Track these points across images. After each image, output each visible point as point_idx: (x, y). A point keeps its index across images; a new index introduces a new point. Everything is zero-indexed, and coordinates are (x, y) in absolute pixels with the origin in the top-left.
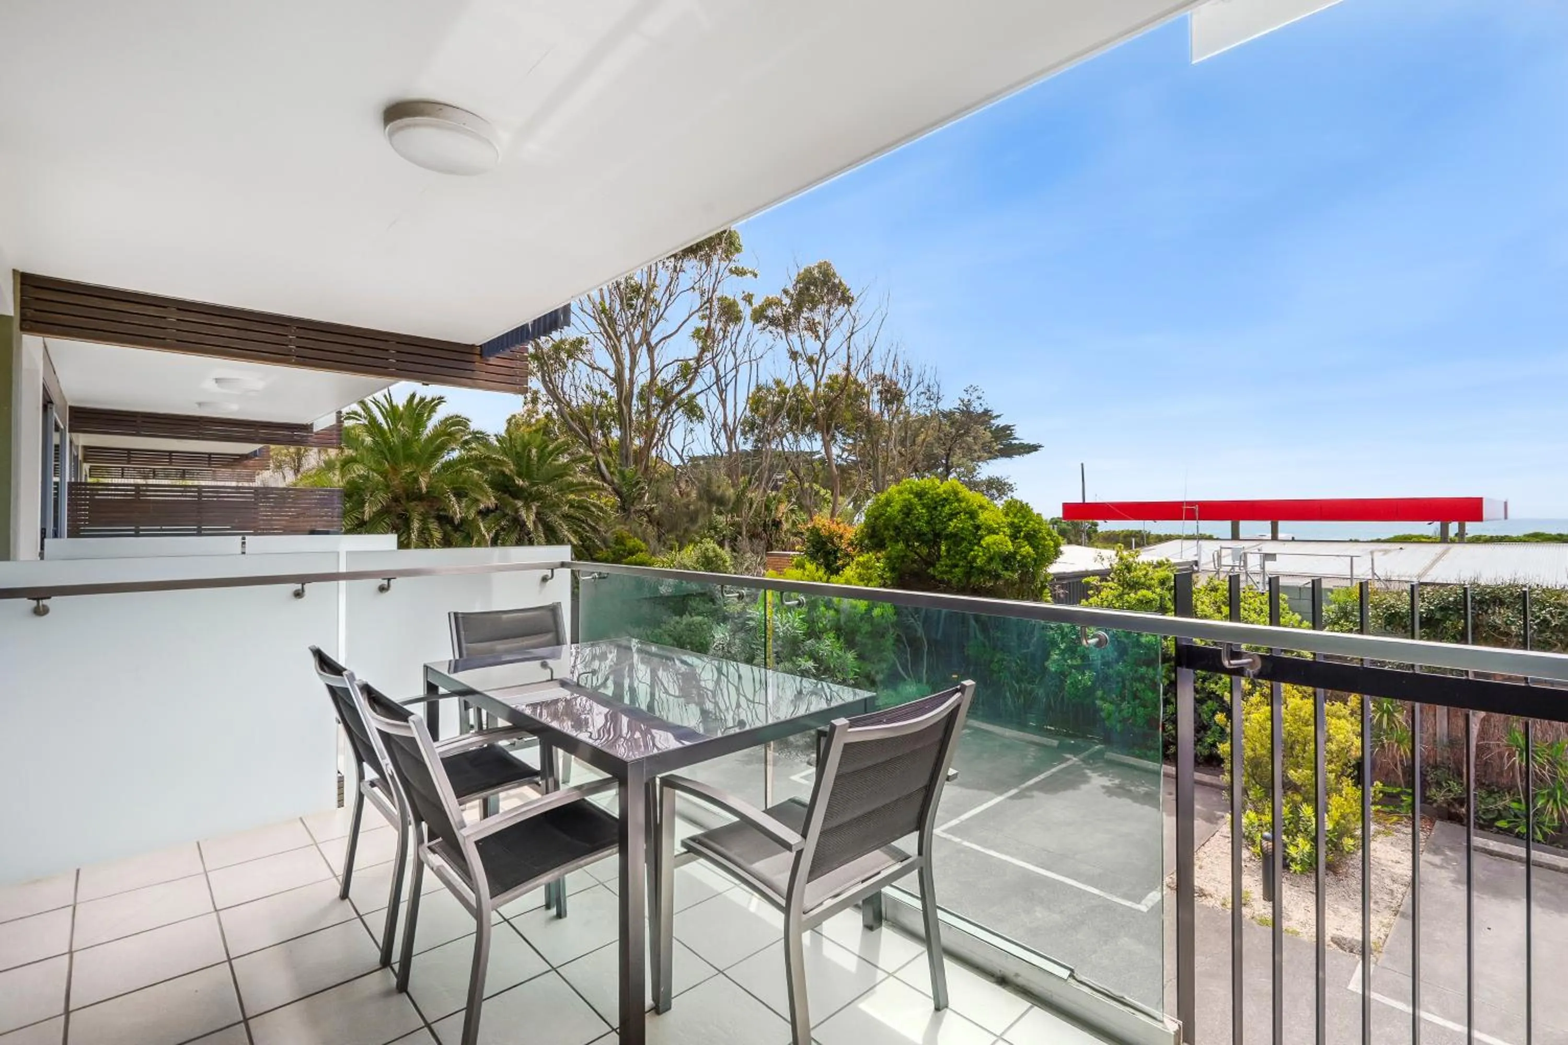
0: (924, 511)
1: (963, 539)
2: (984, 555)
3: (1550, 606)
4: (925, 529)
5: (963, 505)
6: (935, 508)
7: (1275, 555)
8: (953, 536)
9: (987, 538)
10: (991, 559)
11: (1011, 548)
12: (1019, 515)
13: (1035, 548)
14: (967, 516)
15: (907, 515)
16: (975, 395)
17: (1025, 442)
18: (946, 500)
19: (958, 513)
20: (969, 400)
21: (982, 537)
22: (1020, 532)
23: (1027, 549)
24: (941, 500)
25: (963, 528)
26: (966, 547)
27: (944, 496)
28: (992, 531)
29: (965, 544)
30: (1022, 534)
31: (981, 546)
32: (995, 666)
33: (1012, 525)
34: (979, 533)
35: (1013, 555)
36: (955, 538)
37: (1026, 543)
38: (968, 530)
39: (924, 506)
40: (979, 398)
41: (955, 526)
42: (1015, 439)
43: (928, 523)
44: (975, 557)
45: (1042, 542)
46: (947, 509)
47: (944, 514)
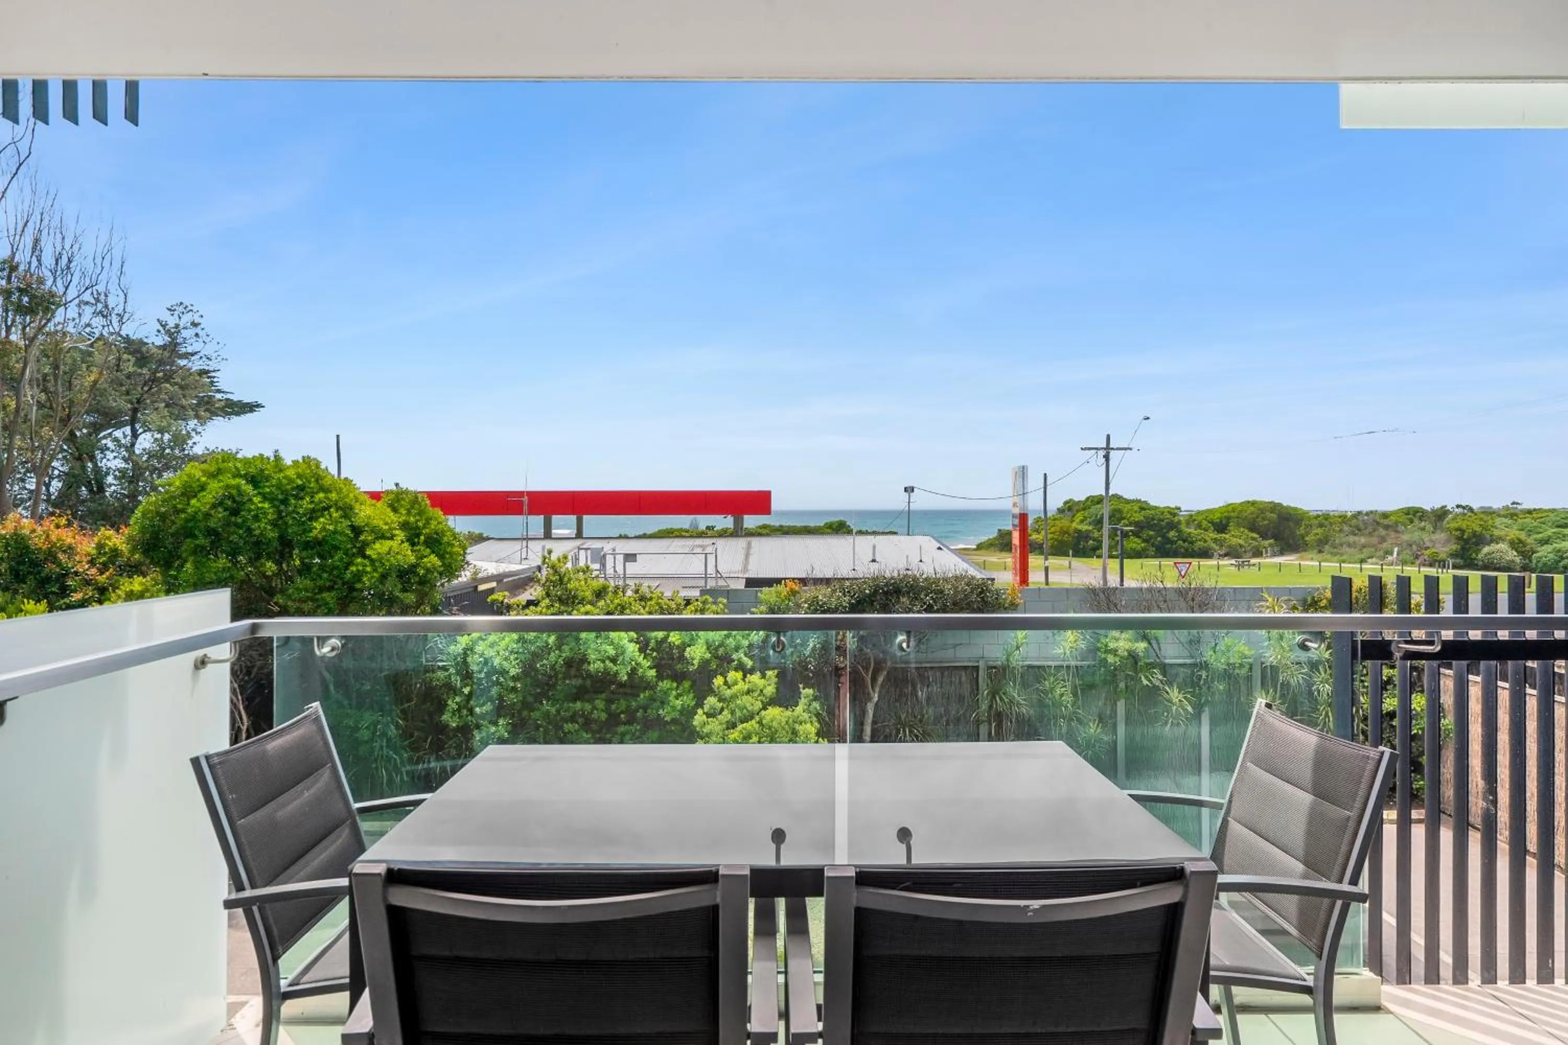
0: (266, 505)
1: (336, 548)
2: (375, 570)
3: (931, 593)
4: (272, 534)
5: (334, 496)
6: (285, 502)
7: (635, 555)
8: (318, 543)
9: (377, 546)
10: (384, 577)
11: (412, 559)
12: (414, 511)
13: (441, 557)
14: (340, 512)
15: (235, 512)
16: (187, 319)
17: (235, 398)
18: (301, 488)
19: (327, 508)
20: (177, 326)
21: (366, 544)
22: (418, 536)
23: (433, 560)
24: (293, 489)
25: (335, 532)
26: (341, 560)
27: (299, 482)
28: (382, 536)
29: (339, 555)
30: (422, 538)
31: (369, 557)
32: (365, 734)
33: (404, 526)
34: (362, 538)
35: (413, 568)
36: (321, 546)
37: (428, 550)
38: (342, 533)
39: (265, 498)
40: (195, 325)
41: (324, 529)
42: (219, 391)
43: (274, 524)
44: (358, 576)
45: (449, 549)
46: (306, 504)
47: (301, 511)
